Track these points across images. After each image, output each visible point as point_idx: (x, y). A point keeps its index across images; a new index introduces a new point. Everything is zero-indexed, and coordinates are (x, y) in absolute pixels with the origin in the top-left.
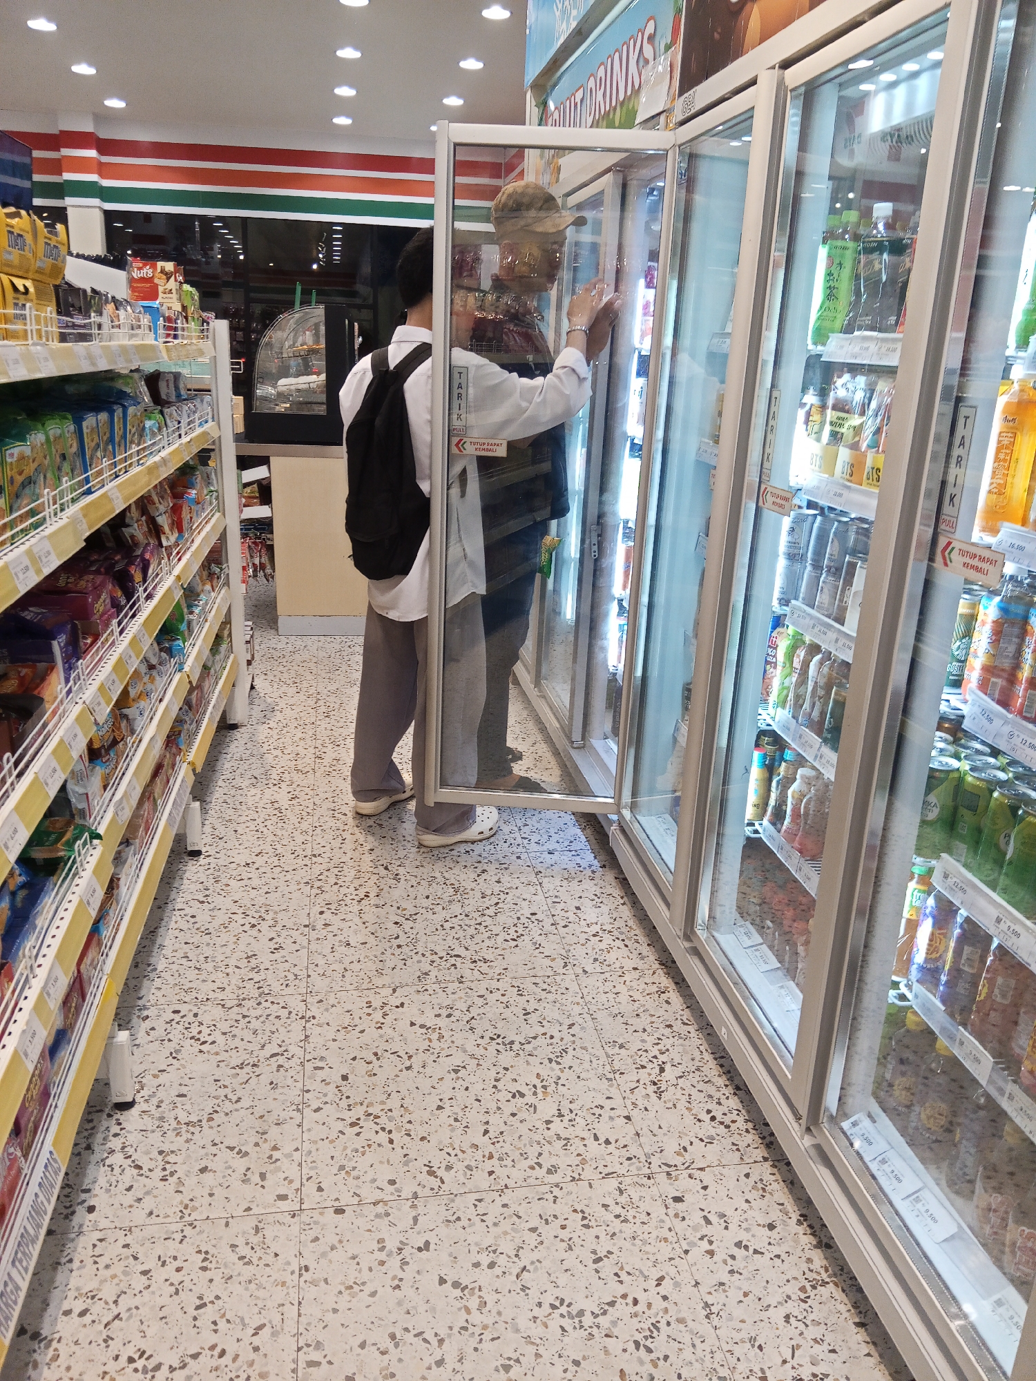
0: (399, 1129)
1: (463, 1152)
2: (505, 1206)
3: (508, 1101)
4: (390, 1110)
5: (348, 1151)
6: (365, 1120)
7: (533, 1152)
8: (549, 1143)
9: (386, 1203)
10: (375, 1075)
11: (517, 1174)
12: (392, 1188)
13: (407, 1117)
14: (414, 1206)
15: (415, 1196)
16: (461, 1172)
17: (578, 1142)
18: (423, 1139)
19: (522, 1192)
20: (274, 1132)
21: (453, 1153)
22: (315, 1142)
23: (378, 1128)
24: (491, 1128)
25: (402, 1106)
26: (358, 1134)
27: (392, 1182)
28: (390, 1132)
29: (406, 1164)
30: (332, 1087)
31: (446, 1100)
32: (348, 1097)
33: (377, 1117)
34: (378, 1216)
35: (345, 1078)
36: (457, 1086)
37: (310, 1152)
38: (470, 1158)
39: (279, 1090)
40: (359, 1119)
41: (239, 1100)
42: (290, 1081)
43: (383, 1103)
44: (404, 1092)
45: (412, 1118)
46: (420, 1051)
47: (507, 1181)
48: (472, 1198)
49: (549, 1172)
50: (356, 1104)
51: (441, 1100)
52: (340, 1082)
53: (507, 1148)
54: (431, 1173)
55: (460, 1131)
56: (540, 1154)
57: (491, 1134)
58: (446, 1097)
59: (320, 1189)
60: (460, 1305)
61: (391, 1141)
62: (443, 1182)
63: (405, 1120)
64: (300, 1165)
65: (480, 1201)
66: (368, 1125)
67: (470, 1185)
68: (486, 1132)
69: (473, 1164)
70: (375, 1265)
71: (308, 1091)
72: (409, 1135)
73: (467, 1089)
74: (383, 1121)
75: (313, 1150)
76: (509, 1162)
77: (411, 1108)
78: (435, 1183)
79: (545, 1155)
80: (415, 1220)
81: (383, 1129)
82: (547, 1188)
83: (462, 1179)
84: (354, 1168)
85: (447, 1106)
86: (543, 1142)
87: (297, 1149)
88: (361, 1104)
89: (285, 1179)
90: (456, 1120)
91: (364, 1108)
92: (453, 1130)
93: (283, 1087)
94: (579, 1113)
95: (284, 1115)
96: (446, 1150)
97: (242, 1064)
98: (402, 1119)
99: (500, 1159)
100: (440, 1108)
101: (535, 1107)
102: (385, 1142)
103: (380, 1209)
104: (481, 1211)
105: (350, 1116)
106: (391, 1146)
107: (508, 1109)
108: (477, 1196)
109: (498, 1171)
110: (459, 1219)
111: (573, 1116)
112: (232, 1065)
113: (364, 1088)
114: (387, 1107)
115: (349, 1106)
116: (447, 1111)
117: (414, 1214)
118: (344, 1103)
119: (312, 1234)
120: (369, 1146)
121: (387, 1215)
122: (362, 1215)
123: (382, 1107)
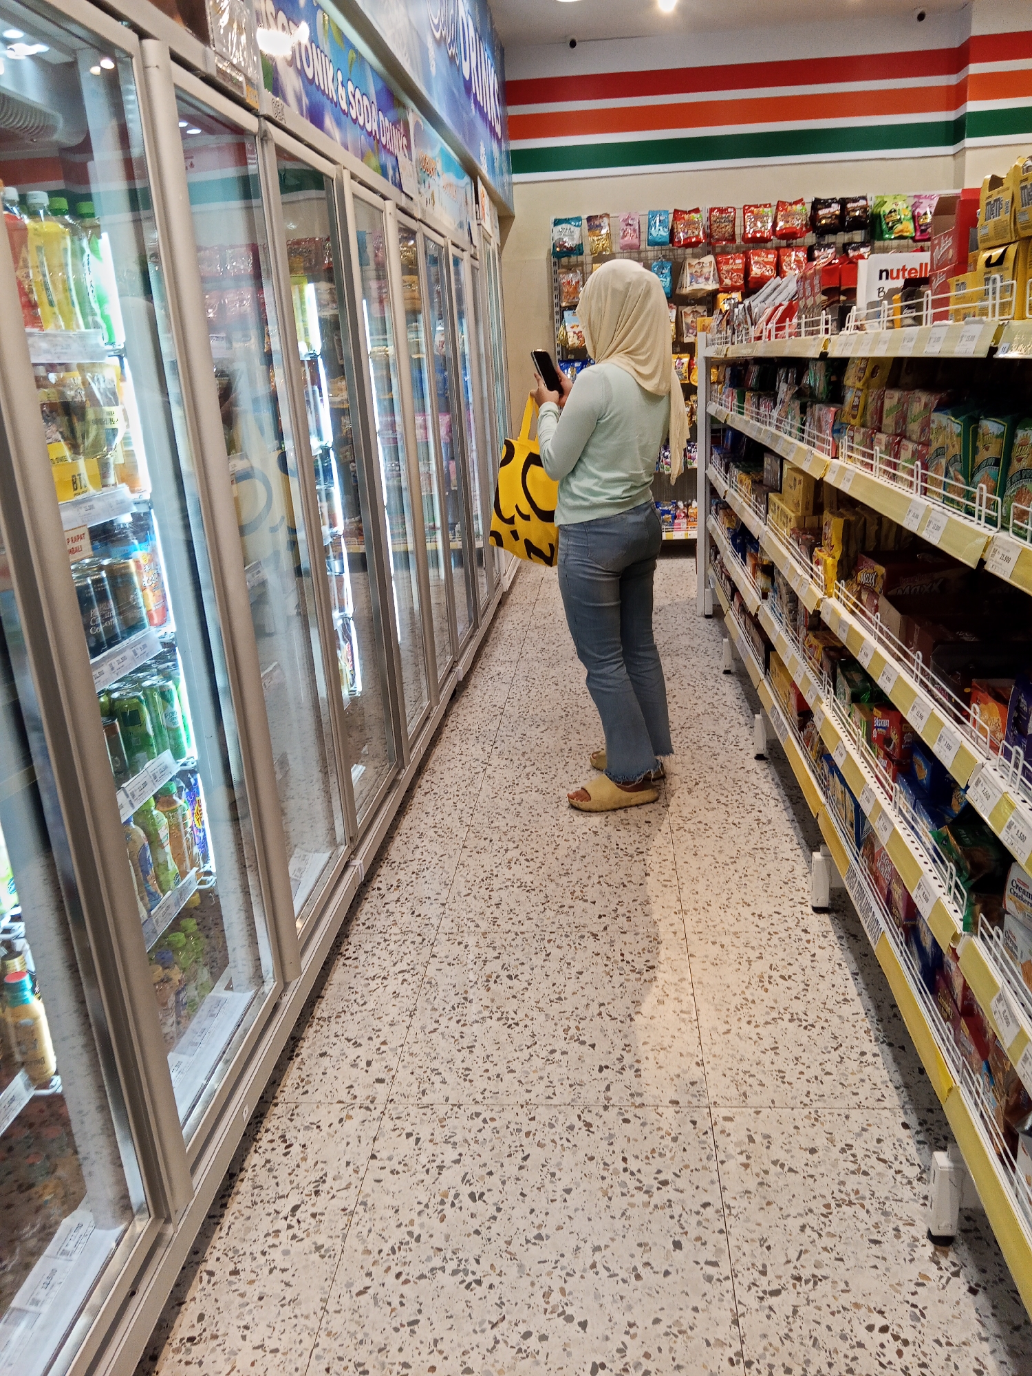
0: (616, 1172)
1: (553, 1141)
2: (529, 1091)
3: (489, 1190)
4: (623, 1194)
5: (669, 1155)
6: (652, 1186)
7: (487, 1133)
8: (466, 1141)
9: (633, 1104)
10: (640, 1245)
11: (509, 1115)
12: (626, 1116)
13: (605, 1184)
14: (608, 1099)
15: (606, 1108)
16: (560, 1123)
17: (438, 1138)
18: (592, 1158)
19: (512, 1100)
20: (752, 1184)
21: (564, 1141)
22: (705, 1168)
23: (638, 1176)
24: (519, 1162)
25: (610, 1199)
26: (659, 1172)
27: (626, 1121)
28: (625, 1170)
29: (611, 1136)
30: (693, 1234)
31: (559, 1199)
32: (672, 1217)
33: (640, 1189)
34: (640, 1095)
35: (677, 1245)
36: (542, 1216)
37: (709, 1158)
38: (547, 1135)
39: (756, 1236)
40: (659, 1189)
41: (803, 1228)
42: (746, 1248)
43: (632, 1205)
44: (606, 1216)
45: (600, 1183)
46: (578, 1275)
47: (520, 1111)
48: (555, 1101)
49: (478, 1114)
50: (663, 1208)
51: (565, 1200)
52: (683, 1240)
53: (508, 1141)
54: (588, 1125)
55: (552, 1162)
56: (480, 1131)
57: (520, 1155)
58: (559, 1204)
59: (694, 1123)
60: (570, 1298)
61: (625, 1160)
62: (579, 1117)
63: (608, 1181)
64: (716, 1147)
65: (549, 1097)
66: (649, 1181)
67: (554, 1111)
68: (525, 1159)
69: (547, 1129)
70: (644, 1060)
71: (721, 1232)
72: (605, 1164)
73: (532, 1211)
74: (632, 1183)
75: (705, 1161)
76: (513, 1126)
77: (600, 1194)
78: (587, 1117)
79: (474, 1130)
80: (608, 1088)
81: (632, 1174)
82: (486, 1102)
83: (561, 1117)
84: (662, 1137)
85: (560, 1192)
86: (472, 1143)
87: (722, 1162)
88: (656, 1206)
89: (729, 1135)
90: (553, 1175)
91: (654, 1201)
92: (559, 1164)
93: (753, 1240)
94: (419, 1168)
95: (744, 1203)
96: (570, 1145)
97: (815, 1284)
98: (611, 1183)
99: (519, 1130)
100: (568, 1191)
101: (463, 1180)
102: (631, 1160)
103: (638, 1101)
104: (551, 1090)
105: (668, 1193)
106: (626, 1155)
107: (495, 1181)
108: (550, 1102)
109: (525, 1120)
110: (571, 1086)
111: (428, 1166)
112: (829, 1282)
113: (654, 1227)
114: (627, 1199)
115: (670, 1206)
116: (560, 1186)
117: (609, 1094)
118: (677, 1210)
119: (696, 1087)
120: (647, 1158)
121: (632, 1095)
122: (654, 1097)
123: (632, 1200)
